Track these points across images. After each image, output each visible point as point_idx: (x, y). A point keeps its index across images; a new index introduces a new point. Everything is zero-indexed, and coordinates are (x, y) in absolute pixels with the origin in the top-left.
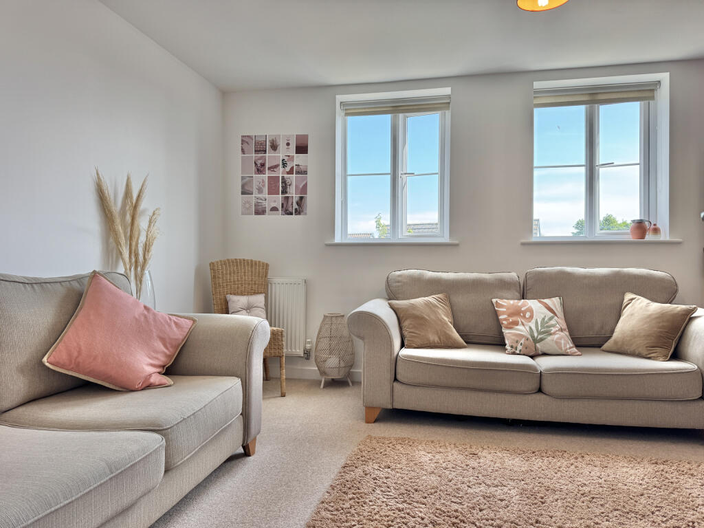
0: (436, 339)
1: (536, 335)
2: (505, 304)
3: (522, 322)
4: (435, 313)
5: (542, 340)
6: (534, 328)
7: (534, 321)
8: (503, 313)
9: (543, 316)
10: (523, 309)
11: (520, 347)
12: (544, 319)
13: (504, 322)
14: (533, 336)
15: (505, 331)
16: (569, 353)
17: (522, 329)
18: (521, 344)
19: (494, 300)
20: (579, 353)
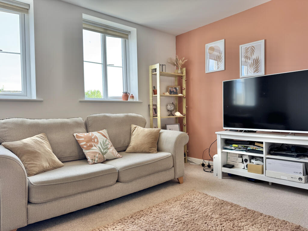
0: (48, 165)
1: (102, 151)
2: (82, 136)
3: (94, 145)
4: (43, 147)
5: (106, 153)
6: (100, 147)
7: (99, 143)
8: (83, 141)
9: (102, 140)
10: (93, 137)
11: (96, 159)
12: (103, 141)
13: (84, 146)
14: (101, 152)
15: (86, 152)
16: (118, 157)
17: (95, 149)
18: (97, 157)
19: (75, 134)
20: (121, 156)
